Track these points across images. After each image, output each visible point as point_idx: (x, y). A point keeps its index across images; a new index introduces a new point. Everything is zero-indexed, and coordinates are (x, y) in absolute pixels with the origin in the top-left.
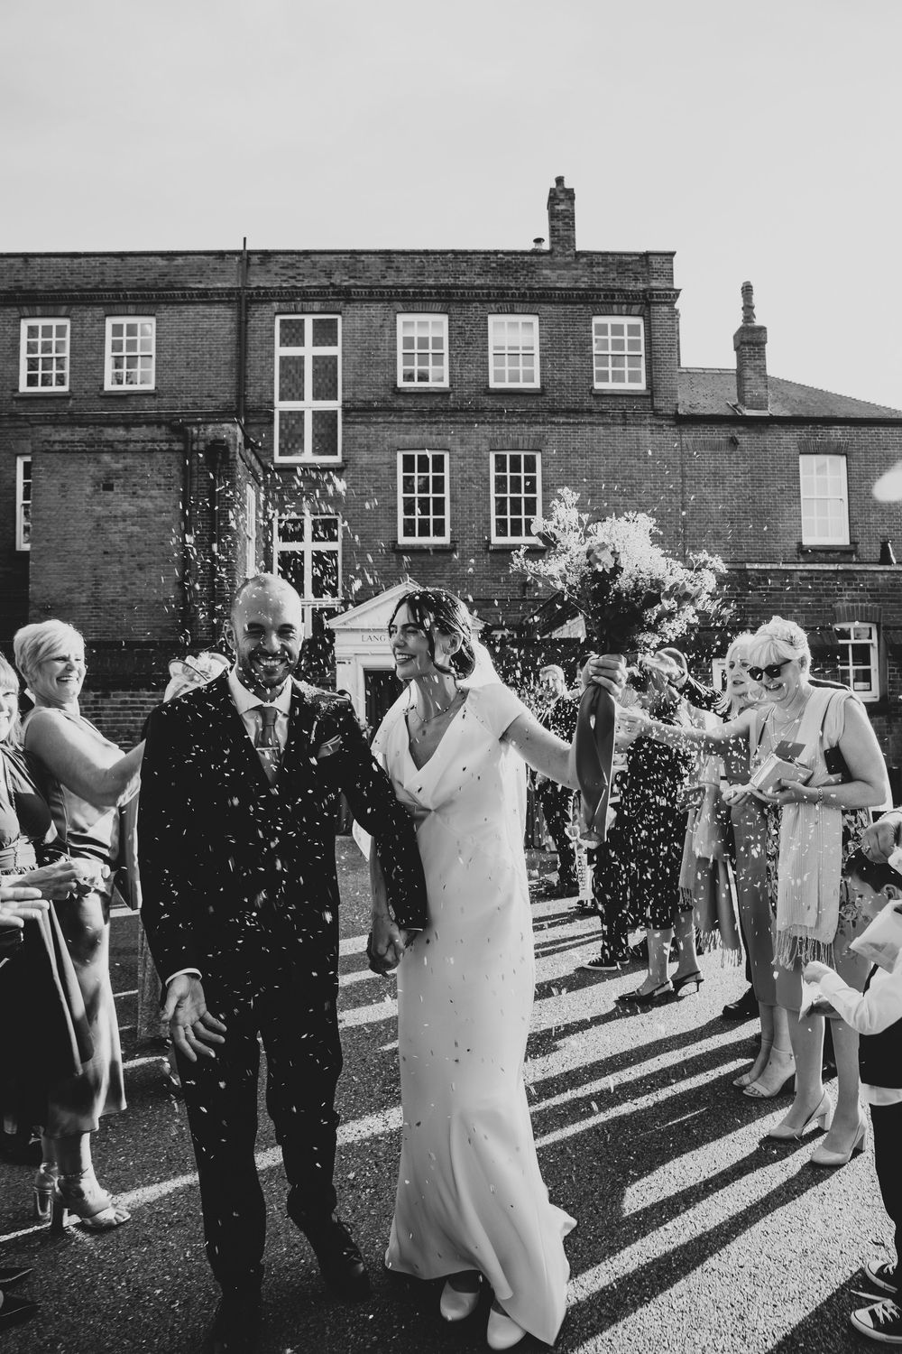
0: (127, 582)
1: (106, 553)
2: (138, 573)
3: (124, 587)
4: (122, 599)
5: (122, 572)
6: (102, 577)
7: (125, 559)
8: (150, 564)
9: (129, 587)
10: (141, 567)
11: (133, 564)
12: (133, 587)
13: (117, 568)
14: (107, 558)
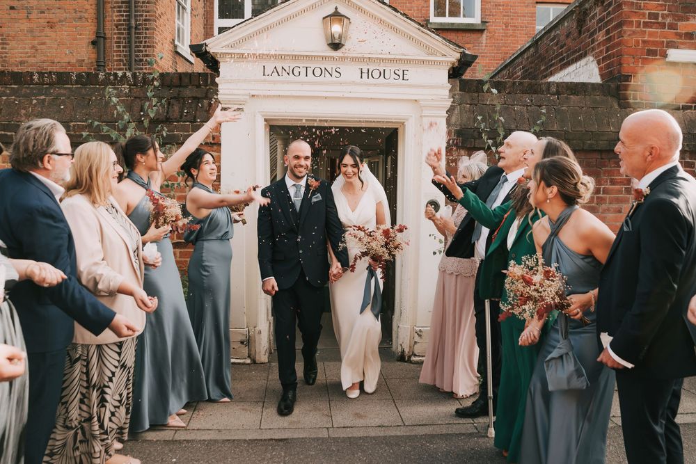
0: (36, 42)
1: (12, 8)
2: (48, 31)
3: (33, 47)
4: (32, 60)
5: (31, 31)
6: (8, 35)
7: (34, 15)
8: (60, 21)
9: (39, 47)
10: (51, 25)
11: (43, 22)
12: (43, 47)
13: (25, 26)
14: (14, 14)
